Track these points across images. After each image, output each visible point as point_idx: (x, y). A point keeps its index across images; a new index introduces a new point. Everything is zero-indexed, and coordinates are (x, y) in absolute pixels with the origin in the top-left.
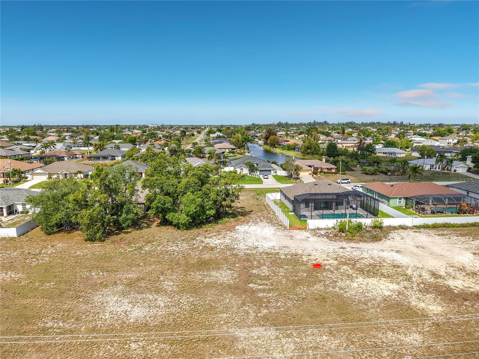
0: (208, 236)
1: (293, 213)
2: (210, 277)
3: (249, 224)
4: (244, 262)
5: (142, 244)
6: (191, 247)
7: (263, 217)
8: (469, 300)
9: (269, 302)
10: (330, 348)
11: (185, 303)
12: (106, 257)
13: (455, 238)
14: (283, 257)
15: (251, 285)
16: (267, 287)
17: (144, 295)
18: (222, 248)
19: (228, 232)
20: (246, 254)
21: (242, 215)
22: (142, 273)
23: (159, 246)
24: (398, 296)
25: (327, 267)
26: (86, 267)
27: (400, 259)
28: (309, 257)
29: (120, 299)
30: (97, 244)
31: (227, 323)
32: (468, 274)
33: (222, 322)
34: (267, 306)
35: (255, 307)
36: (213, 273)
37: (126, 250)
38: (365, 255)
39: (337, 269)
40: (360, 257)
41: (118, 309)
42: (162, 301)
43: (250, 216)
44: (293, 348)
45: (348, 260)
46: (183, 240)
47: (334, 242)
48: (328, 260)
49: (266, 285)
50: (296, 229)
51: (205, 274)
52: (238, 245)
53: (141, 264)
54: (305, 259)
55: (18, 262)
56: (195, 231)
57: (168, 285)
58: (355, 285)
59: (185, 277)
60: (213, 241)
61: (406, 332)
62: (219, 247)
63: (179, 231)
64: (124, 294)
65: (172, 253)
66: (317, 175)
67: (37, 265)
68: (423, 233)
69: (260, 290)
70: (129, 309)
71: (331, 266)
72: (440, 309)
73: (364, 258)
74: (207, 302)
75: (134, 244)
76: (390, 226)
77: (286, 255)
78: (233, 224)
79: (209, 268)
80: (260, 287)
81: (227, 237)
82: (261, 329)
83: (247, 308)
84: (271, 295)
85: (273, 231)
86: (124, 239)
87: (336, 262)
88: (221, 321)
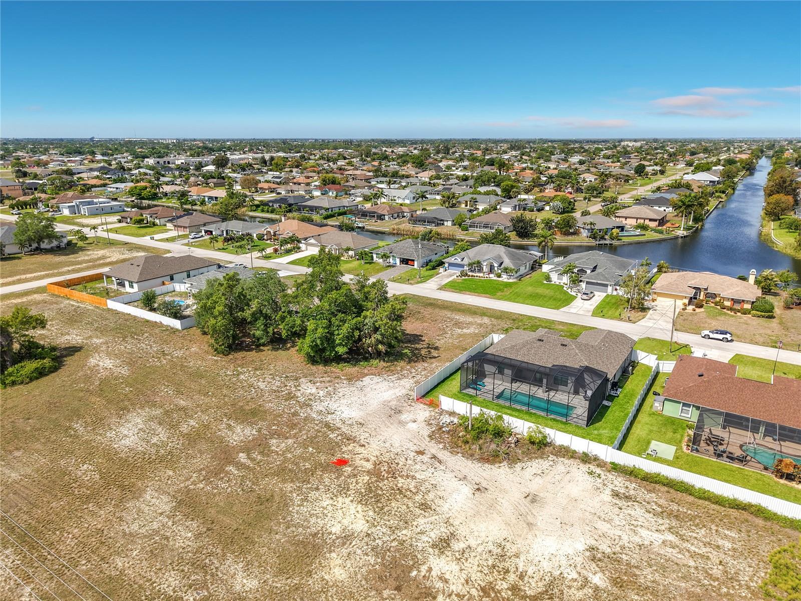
0: (318, 379)
2: (230, 430)
3: (390, 377)
4: (287, 426)
5: (248, 370)
6: (277, 389)
8: (400, 591)
9: (221, 479)
10: (174, 545)
13: (639, 512)
14: (333, 436)
15: (242, 455)
16: (249, 463)
17: (158, 427)
19: (345, 381)
20: (306, 418)
21: (410, 361)
22: (195, 404)
23: (255, 377)
24: (338, 538)
25: (346, 469)
26: (172, 381)
28: (357, 448)
29: (141, 423)
30: (218, 357)
31: (160, 480)
32: (494, 566)
33: (157, 478)
34: (211, 482)
35: (202, 478)
36: (240, 427)
37: (226, 373)
38: (423, 475)
39: (353, 476)
40: (412, 474)
41: (125, 432)
42: (160, 438)
43: (418, 364)
44: (154, 528)
45: (388, 472)
46: (286, 377)
47: (429, 440)
48: (367, 461)
49: (254, 460)
50: (425, 403)
52: (322, 403)
53: (210, 393)
54: (349, 448)
55: (145, 358)
57: (190, 424)
58: (326, 503)
59: (213, 422)
60: (310, 388)
61: (255, 573)
62: (301, 398)
64: (150, 419)
65: (252, 389)
67: (150, 367)
68: (600, 481)
69: (237, 464)
70: (130, 435)
71: (353, 470)
72: (343, 577)
73: (413, 477)
75: (242, 368)
77: (341, 435)
78: (371, 371)
79: (247, 420)
80: (244, 460)
81: (330, 388)
82: (167, 499)
83: (195, 475)
84: (236, 472)
85: (394, 397)
86: (245, 358)
87: (370, 467)
88: (159, 476)
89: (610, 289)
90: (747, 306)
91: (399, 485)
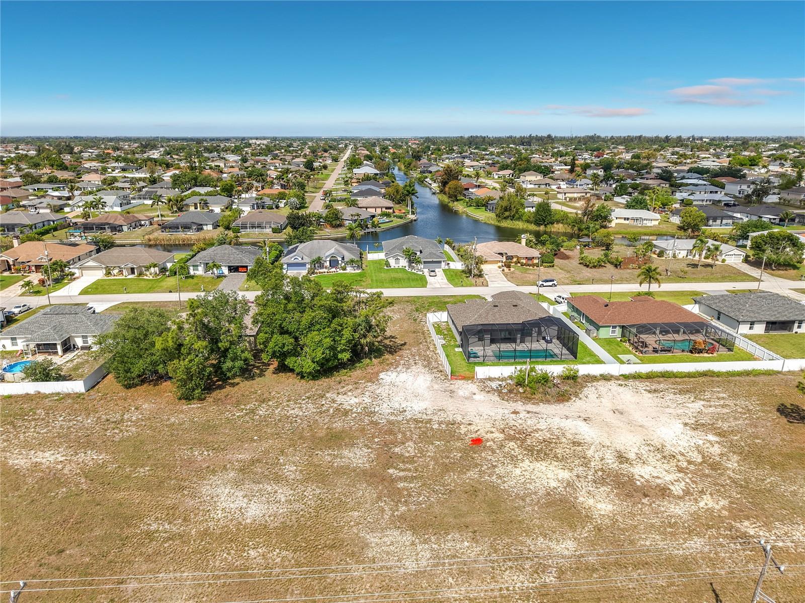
0: (342, 390)
1: (460, 349)
2: (341, 458)
3: (399, 369)
4: (386, 434)
5: (255, 405)
6: (318, 410)
7: (420, 355)
8: (649, 496)
9: (410, 495)
10: (469, 557)
11: (310, 497)
12: (209, 427)
13: (672, 396)
14: (436, 426)
15: (391, 471)
16: (410, 474)
17: (261, 486)
18: (358, 411)
19: (369, 384)
20: (390, 422)
21: (391, 353)
22: (258, 452)
23: (277, 408)
24: (565, 488)
25: (488, 444)
26: (186, 443)
27: (586, 432)
28: (469, 427)
29: (232, 491)
30: (194, 404)
31: (358, 524)
32: (664, 457)
33: (352, 523)
34: (406, 501)
35: (392, 503)
36: (346, 452)
37: (234, 415)
38: (542, 425)
39: (501, 446)
40: (535, 428)
41: (232, 506)
42: (283, 493)
43: (401, 353)
44: (428, 556)
45: (518, 433)
46: (309, 398)
47: (506, 402)
48: (492, 432)
49: (410, 470)
50: (460, 379)
51: (336, 453)
52: (381, 407)
53: (256, 438)
54: (463, 430)
55: (96, 434)
56: (324, 382)
57: (290, 470)
58: (518, 471)
59: (310, 459)
60: (348, 399)
61: (560, 538)
62: (355, 409)
63: (302, 381)
64: (237, 484)
65: (294, 419)
66: (510, 270)
67: (122, 440)
68: (631, 388)
69: (400, 479)
70: (245, 505)
71: (494, 442)
72: (610, 507)
73: (539, 429)
74: (337, 495)
75: (245, 405)
76: (588, 376)
77: (440, 423)
78: (376, 369)
79: (341, 444)
80: (402, 474)
81: (367, 393)
82: (396, 533)
83: (382, 504)
84: (412, 485)
85: (429, 382)
86: (230, 396)
87: (502, 436)
88: (351, 521)
89: (443, 264)
90: (536, 261)
91: (540, 438)
